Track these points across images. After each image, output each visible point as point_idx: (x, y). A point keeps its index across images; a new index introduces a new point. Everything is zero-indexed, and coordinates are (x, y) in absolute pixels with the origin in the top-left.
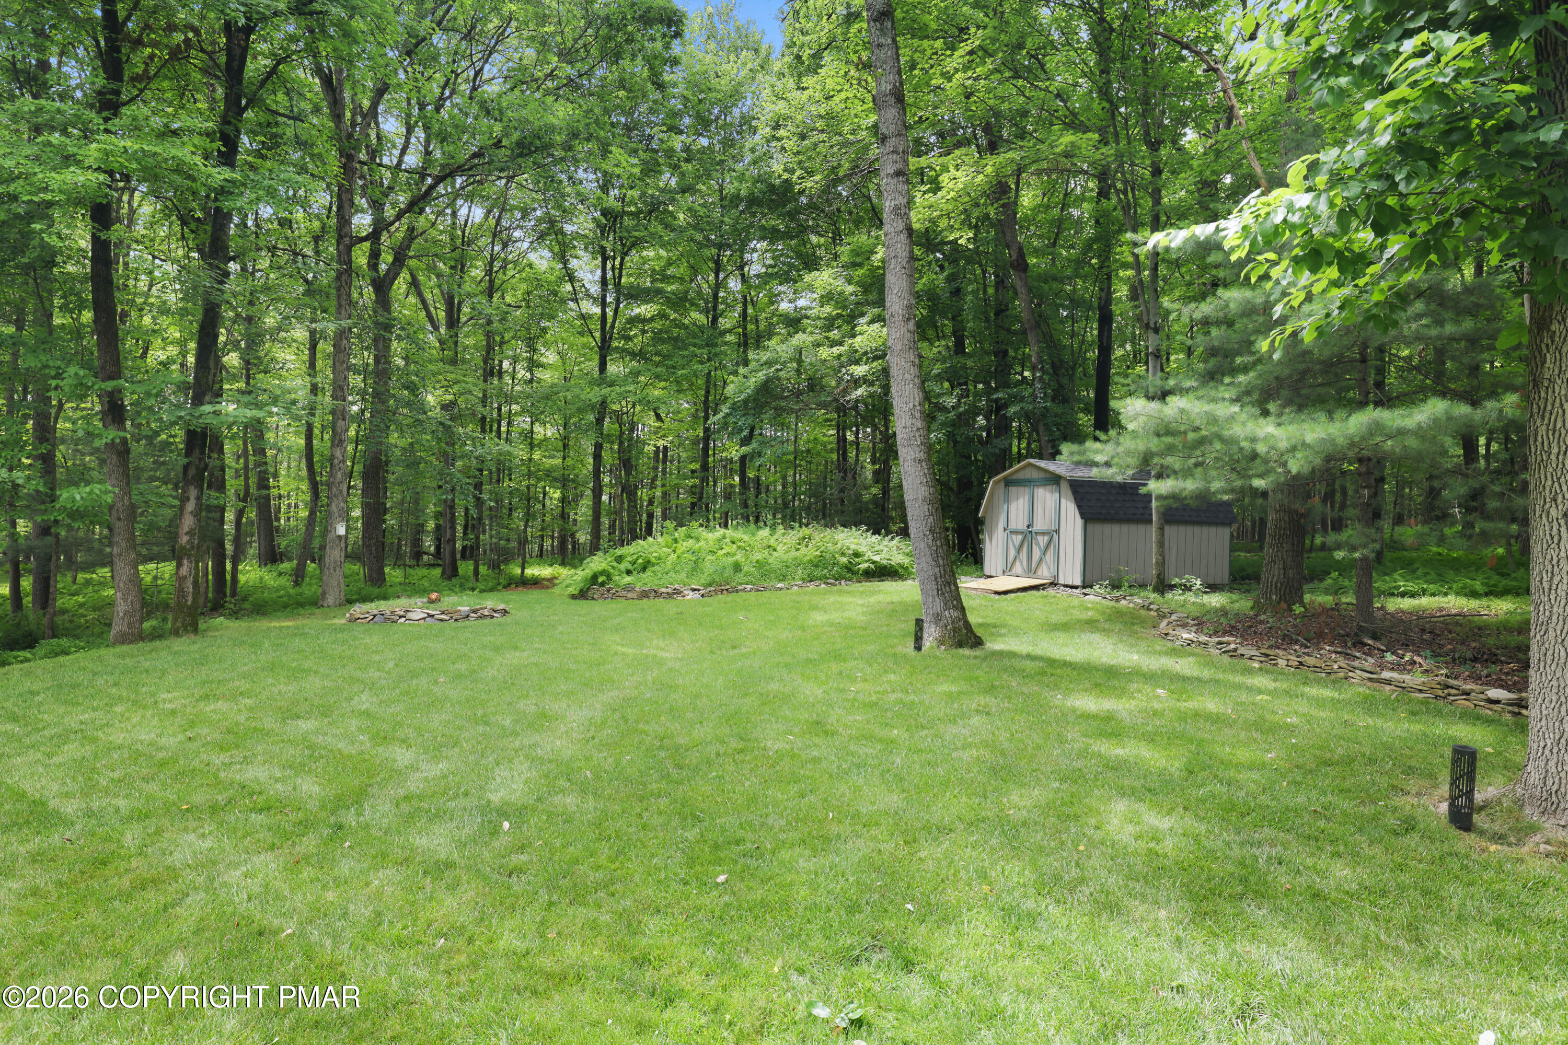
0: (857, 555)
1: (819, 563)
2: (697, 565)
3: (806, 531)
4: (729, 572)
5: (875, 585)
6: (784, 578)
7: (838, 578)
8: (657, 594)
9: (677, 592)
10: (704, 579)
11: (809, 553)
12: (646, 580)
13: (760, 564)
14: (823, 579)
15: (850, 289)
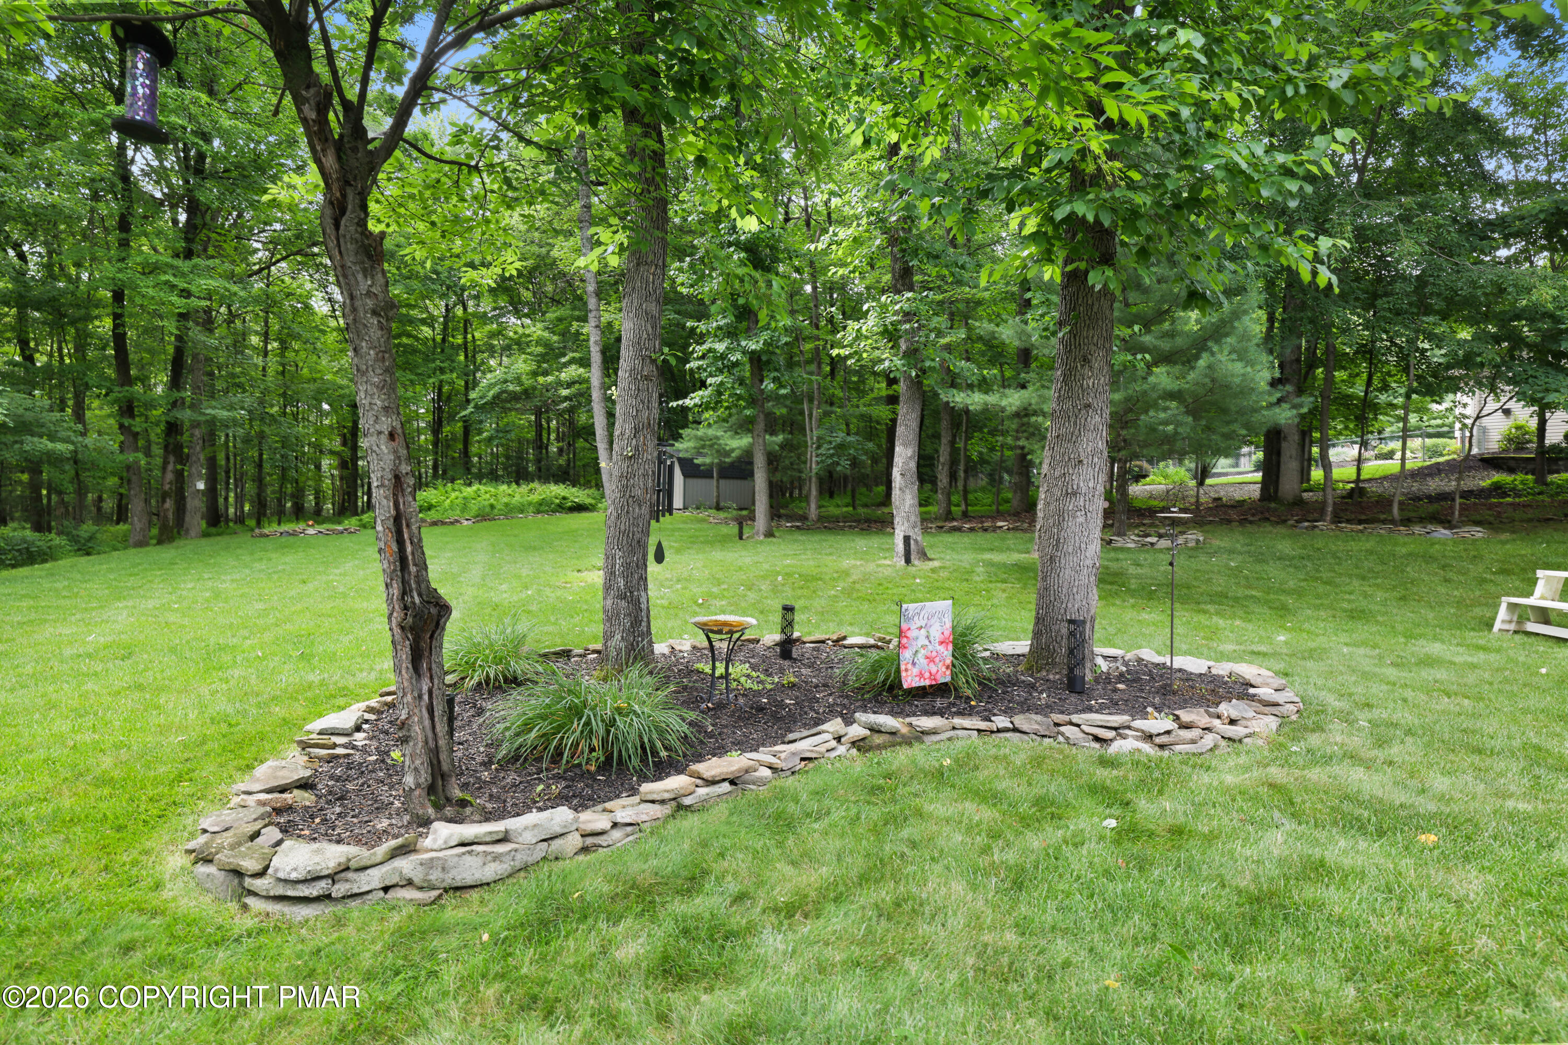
0: (564, 498)
1: (541, 503)
2: (465, 508)
3: (532, 485)
4: (488, 510)
5: (576, 515)
6: (522, 511)
7: (554, 511)
8: (443, 523)
9: (457, 521)
10: (473, 513)
11: (535, 498)
12: (433, 515)
13: (507, 505)
14: (547, 512)
15: (555, 338)
